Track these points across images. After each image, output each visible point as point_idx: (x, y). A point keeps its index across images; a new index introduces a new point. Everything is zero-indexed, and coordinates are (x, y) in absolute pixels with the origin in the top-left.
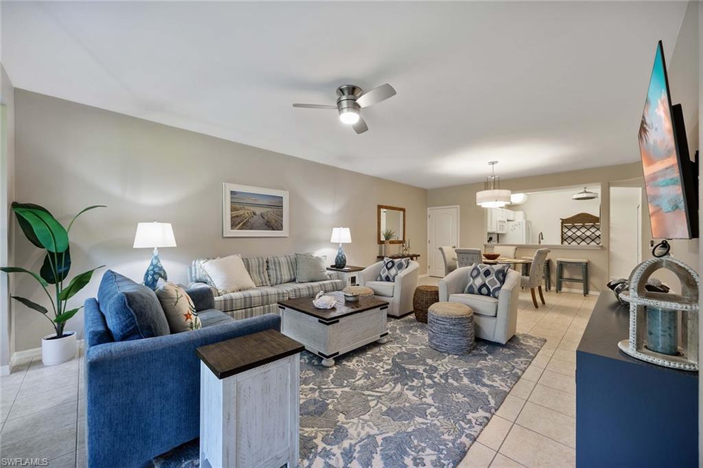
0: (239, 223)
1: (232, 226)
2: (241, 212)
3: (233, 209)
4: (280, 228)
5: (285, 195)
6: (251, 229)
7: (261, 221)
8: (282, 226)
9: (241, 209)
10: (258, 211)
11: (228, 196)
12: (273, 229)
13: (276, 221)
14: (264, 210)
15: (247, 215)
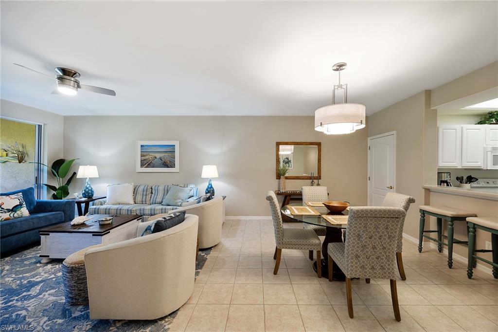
0: (146, 164)
1: (141, 166)
2: (147, 157)
3: (142, 156)
4: (173, 166)
5: (176, 144)
6: (153, 167)
7: (160, 162)
8: (174, 165)
9: (147, 155)
10: (158, 156)
11: (139, 148)
12: (168, 167)
13: (170, 162)
14: (162, 155)
15: (151, 159)
